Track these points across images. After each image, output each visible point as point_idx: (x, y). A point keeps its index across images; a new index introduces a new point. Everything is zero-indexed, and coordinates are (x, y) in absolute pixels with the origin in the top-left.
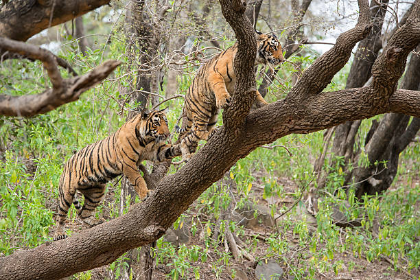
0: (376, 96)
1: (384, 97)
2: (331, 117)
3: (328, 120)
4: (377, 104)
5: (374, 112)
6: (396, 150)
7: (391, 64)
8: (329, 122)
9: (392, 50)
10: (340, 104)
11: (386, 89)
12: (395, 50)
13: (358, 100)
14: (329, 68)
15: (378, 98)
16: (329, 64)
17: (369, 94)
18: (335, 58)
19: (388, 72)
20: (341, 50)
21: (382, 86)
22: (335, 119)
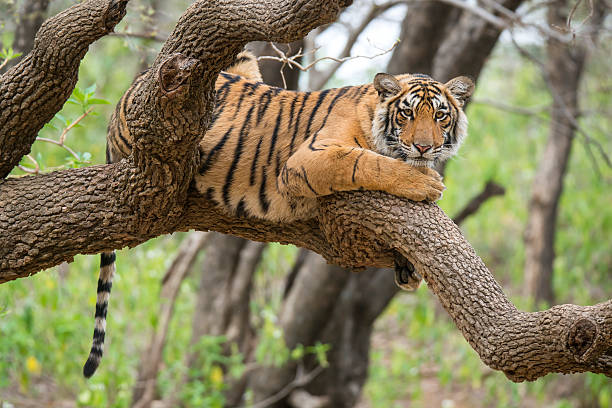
0: (143, 186)
1: (163, 191)
2: (32, 246)
3: (25, 253)
4: (148, 208)
5: (143, 229)
6: (365, 316)
7: (172, 101)
8: (27, 259)
9: (171, 65)
10: (55, 209)
11: (166, 168)
12: (182, 65)
13: (101, 197)
14: (20, 112)
15: (148, 192)
16: (20, 101)
17: (127, 181)
18: (35, 87)
19: (167, 124)
20: (48, 65)
21: (156, 162)
22: (43, 250)
